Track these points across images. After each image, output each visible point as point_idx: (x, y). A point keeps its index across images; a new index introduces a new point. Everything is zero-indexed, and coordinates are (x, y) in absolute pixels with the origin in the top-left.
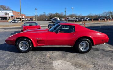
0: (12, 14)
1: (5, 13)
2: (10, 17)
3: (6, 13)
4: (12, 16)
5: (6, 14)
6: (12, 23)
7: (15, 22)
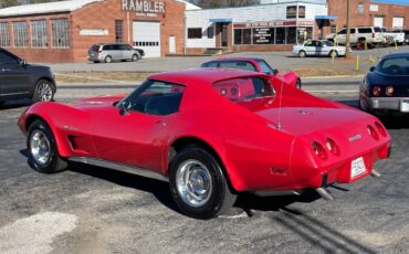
0: (323, 12)
1: (289, 8)
2: (309, 29)
3: (295, 7)
4: (322, 23)
5: (292, 11)
6: (307, 56)
7: (317, 56)
